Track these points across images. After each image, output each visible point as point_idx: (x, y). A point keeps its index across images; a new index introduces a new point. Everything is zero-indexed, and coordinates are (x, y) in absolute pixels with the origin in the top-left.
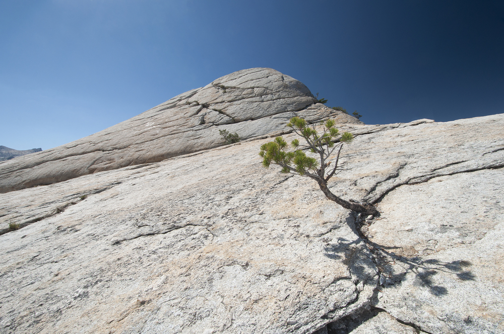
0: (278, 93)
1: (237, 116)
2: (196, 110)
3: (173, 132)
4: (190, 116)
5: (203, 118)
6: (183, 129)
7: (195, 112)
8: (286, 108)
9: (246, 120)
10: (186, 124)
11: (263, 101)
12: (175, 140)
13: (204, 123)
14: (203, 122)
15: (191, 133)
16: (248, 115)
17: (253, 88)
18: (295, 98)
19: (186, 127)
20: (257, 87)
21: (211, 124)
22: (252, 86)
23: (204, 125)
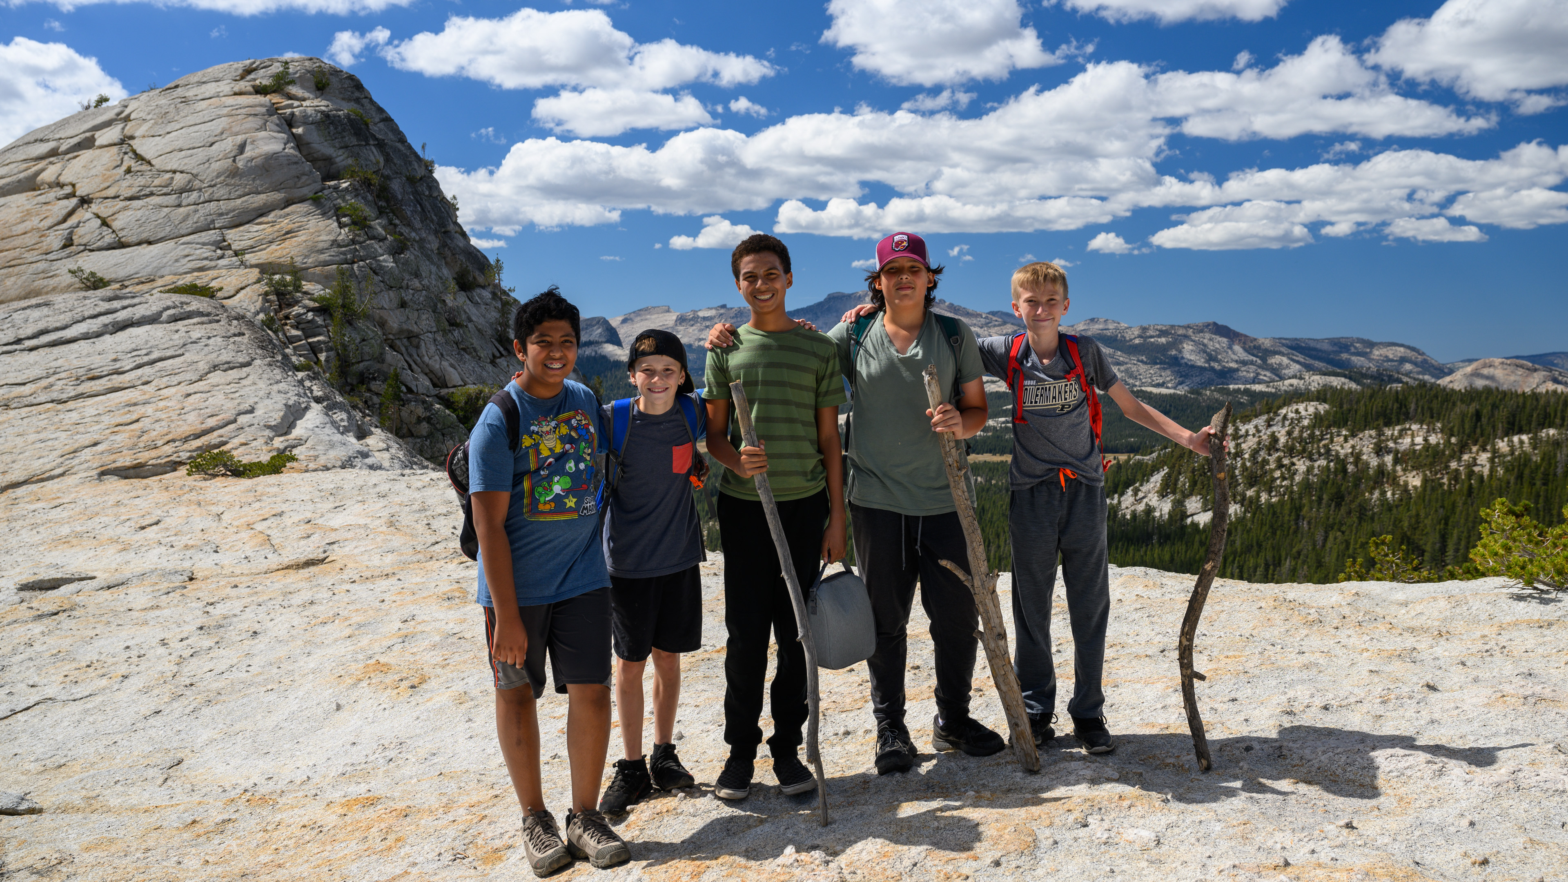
0: (211, 190)
1: (128, 236)
2: (64, 212)
3: (12, 263)
4: (50, 228)
5: (71, 233)
6: (30, 256)
7: (60, 218)
8: (213, 221)
9: (139, 244)
10: (37, 247)
11: (179, 206)
12: (13, 279)
13: (72, 245)
14: (68, 243)
15: (42, 266)
16: (144, 236)
17: (174, 172)
18: (239, 201)
19: (36, 253)
20: (182, 172)
21: (82, 248)
22: (174, 168)
23: (68, 250)
